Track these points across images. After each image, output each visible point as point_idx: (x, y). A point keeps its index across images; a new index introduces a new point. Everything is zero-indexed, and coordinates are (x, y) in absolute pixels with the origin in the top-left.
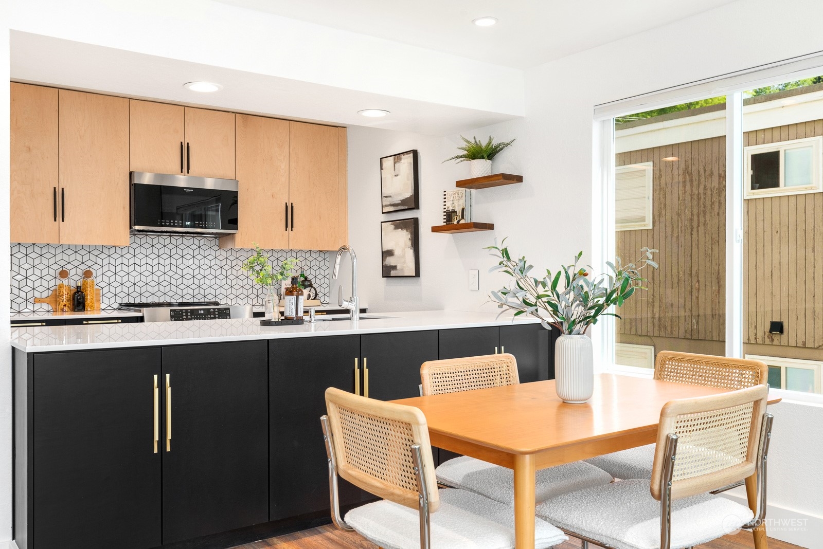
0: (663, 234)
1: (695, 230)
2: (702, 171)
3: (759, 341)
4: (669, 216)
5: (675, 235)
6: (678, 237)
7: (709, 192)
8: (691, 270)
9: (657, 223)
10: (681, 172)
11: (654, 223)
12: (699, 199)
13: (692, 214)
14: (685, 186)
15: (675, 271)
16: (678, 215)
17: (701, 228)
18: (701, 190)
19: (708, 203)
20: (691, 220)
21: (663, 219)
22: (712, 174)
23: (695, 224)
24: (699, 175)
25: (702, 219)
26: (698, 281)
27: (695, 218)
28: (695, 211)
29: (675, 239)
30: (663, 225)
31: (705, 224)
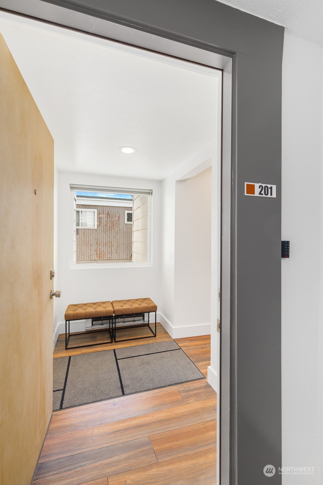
0: (100, 231)
1: (111, 230)
2: (113, 215)
3: (129, 259)
4: (102, 225)
5: (105, 231)
6: (105, 232)
7: (115, 221)
8: (109, 241)
9: (98, 227)
10: (106, 214)
11: (97, 227)
12: (112, 222)
13: (110, 226)
14: (108, 218)
15: (104, 241)
16: (106, 226)
17: (113, 230)
18: (113, 220)
19: (115, 224)
20: (110, 227)
21: (100, 227)
22: (116, 216)
23: (111, 229)
24: (112, 216)
25: (113, 228)
26: (112, 244)
27: (111, 227)
28: (111, 225)
29: (104, 232)
30: (100, 228)
31: (114, 229)
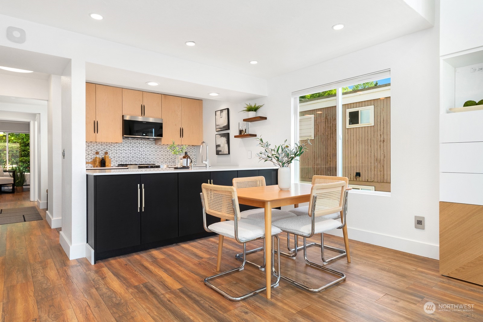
0: (318, 141)
1: (329, 139)
2: (332, 118)
3: (352, 179)
4: (320, 135)
5: (322, 141)
6: (323, 142)
7: (334, 126)
8: (328, 154)
9: (316, 137)
10: (324, 118)
11: (314, 137)
12: (330, 128)
13: (328, 134)
14: (325, 124)
15: (322, 155)
16: (323, 134)
17: (331, 138)
18: (331, 125)
20: (328, 136)
21: (318, 136)
23: (329, 137)
24: (331, 120)
25: (332, 136)
26: (330, 158)
27: (329, 135)
28: (329, 133)
29: (322, 143)
30: (318, 138)
31: (333, 137)
